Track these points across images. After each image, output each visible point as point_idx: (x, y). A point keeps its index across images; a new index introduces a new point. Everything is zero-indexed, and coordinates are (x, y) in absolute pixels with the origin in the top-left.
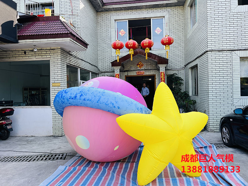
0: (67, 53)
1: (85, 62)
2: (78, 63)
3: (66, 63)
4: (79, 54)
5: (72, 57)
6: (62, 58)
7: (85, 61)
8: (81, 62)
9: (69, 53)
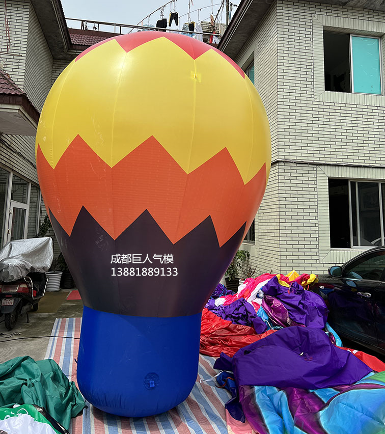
1: (23, 161)
2: (12, 160)
7: (24, 158)
8: (17, 159)
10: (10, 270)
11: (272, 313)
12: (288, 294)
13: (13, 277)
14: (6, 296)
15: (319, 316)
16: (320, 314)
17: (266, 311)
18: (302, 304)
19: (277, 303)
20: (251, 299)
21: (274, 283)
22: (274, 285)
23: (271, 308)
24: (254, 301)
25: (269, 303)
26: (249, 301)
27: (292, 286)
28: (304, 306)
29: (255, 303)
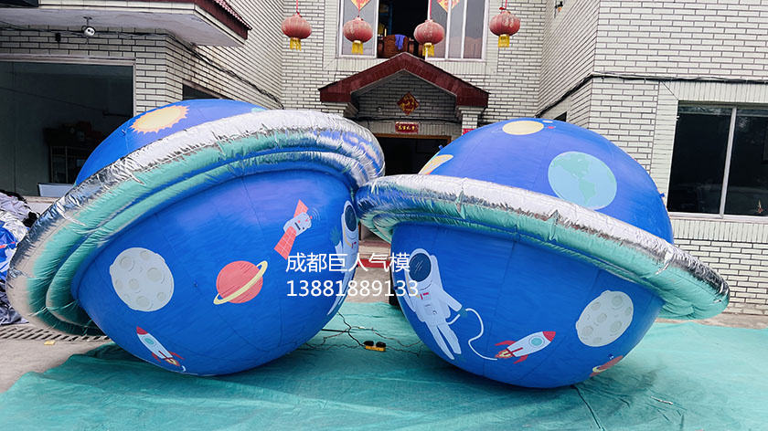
0: (184, 48)
3: (181, 80)
4: (221, 54)
5: (201, 62)
6: (171, 64)
7: (240, 79)
8: (227, 80)
9: (192, 50)
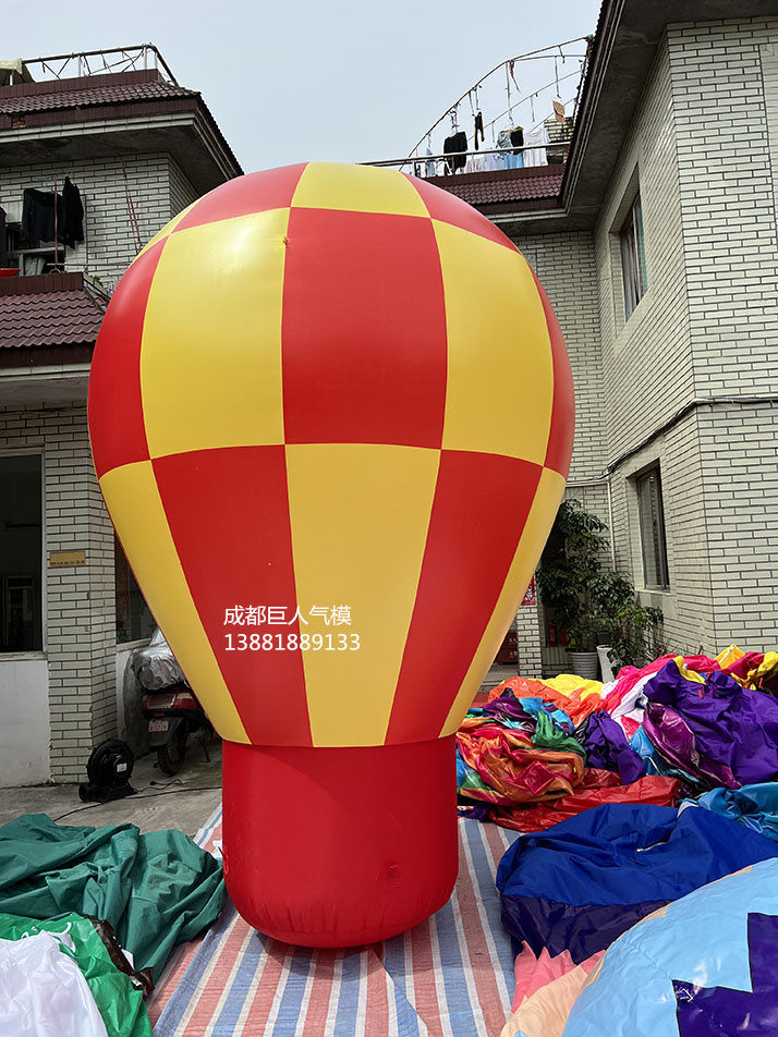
10: (154, 666)
11: (661, 740)
12: (699, 698)
13: (161, 681)
14: (156, 715)
15: (767, 745)
16: (770, 741)
17: (649, 735)
18: (726, 719)
19: (671, 719)
20: (622, 712)
21: (667, 677)
22: (668, 680)
23: (659, 731)
24: (627, 716)
25: (654, 717)
26: (616, 717)
27: (708, 681)
28: (732, 725)
29: (629, 720)
